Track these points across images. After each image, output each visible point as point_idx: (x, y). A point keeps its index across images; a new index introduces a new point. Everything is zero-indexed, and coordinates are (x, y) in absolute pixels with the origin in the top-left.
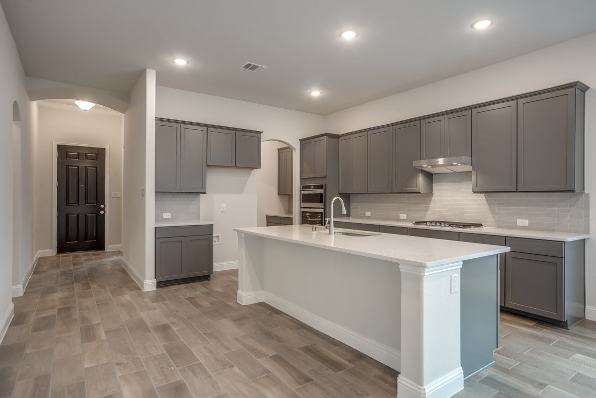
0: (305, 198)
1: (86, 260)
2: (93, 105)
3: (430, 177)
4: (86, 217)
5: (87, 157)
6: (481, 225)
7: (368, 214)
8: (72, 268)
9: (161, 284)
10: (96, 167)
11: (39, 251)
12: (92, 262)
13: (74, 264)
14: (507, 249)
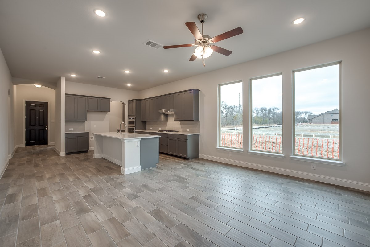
0: (130, 123)
1: (38, 148)
2: (41, 86)
3: (166, 116)
4: (39, 131)
5: (39, 106)
6: (178, 131)
7: (151, 128)
8: (32, 150)
9: (67, 154)
10: (44, 110)
11: (17, 145)
12: (41, 149)
13: (33, 149)
14: (160, 136)
